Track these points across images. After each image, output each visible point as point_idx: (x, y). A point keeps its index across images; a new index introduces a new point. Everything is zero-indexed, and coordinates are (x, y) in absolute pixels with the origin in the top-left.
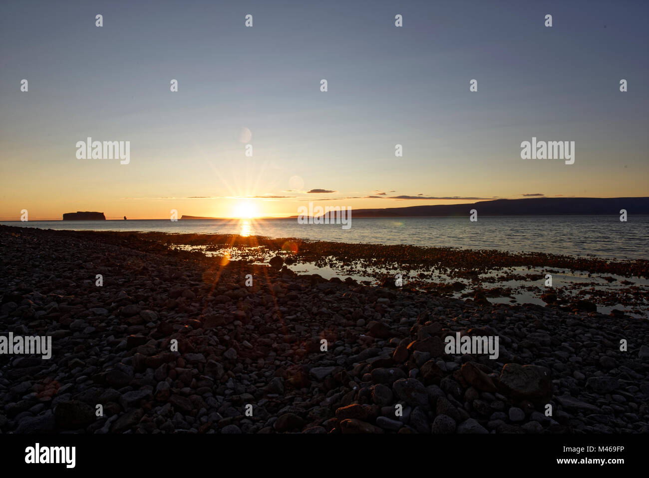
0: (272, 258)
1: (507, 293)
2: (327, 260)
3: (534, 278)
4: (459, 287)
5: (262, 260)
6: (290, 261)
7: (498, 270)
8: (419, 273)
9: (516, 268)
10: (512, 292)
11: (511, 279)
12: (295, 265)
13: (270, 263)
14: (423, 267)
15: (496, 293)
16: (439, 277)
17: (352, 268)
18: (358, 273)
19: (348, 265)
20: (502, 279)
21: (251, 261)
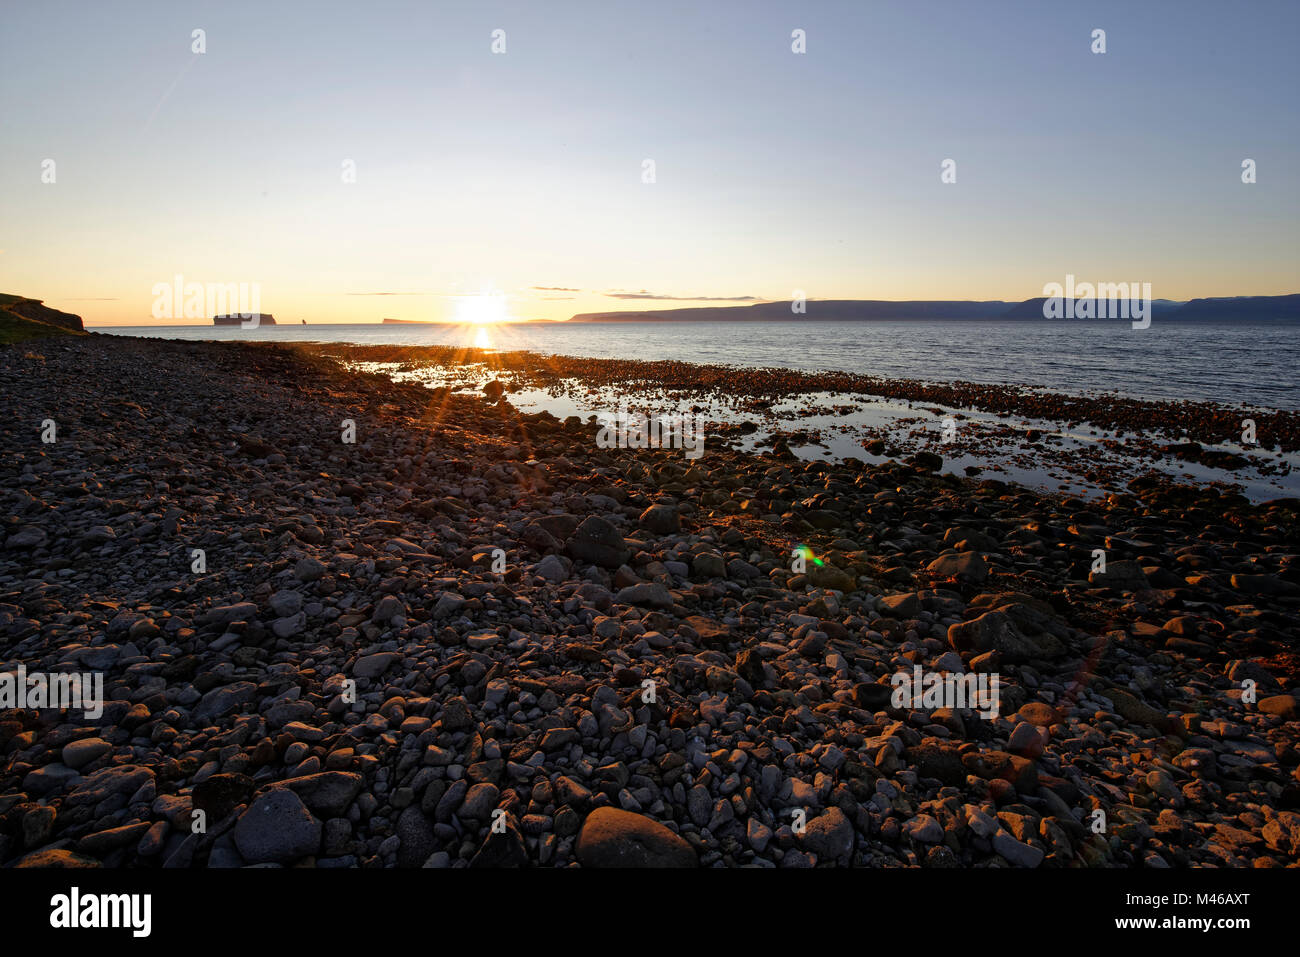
0: (489, 381)
1: (816, 439)
2: (566, 386)
3: (845, 411)
4: (750, 428)
5: (473, 387)
6: (514, 388)
7: (794, 398)
8: (692, 405)
9: (816, 394)
10: (821, 436)
11: (815, 414)
12: (520, 394)
13: (484, 390)
14: (697, 395)
15: (801, 438)
16: (720, 411)
17: (600, 398)
18: (608, 406)
19: (594, 393)
20: (804, 413)
21: (458, 388)
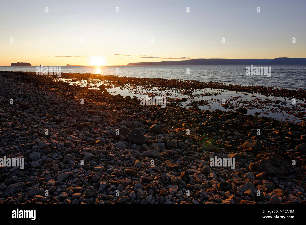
0: (101, 85)
1: (206, 103)
3: (216, 94)
4: (185, 100)
6: (109, 87)
7: (199, 90)
10: (208, 102)
11: (206, 95)
12: (111, 89)
13: (99, 88)
14: (168, 89)
15: (201, 103)
19: (135, 88)
20: (202, 95)
